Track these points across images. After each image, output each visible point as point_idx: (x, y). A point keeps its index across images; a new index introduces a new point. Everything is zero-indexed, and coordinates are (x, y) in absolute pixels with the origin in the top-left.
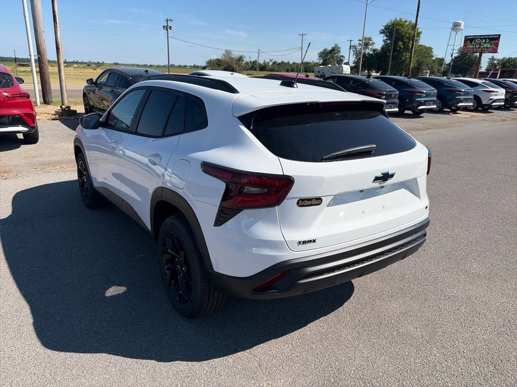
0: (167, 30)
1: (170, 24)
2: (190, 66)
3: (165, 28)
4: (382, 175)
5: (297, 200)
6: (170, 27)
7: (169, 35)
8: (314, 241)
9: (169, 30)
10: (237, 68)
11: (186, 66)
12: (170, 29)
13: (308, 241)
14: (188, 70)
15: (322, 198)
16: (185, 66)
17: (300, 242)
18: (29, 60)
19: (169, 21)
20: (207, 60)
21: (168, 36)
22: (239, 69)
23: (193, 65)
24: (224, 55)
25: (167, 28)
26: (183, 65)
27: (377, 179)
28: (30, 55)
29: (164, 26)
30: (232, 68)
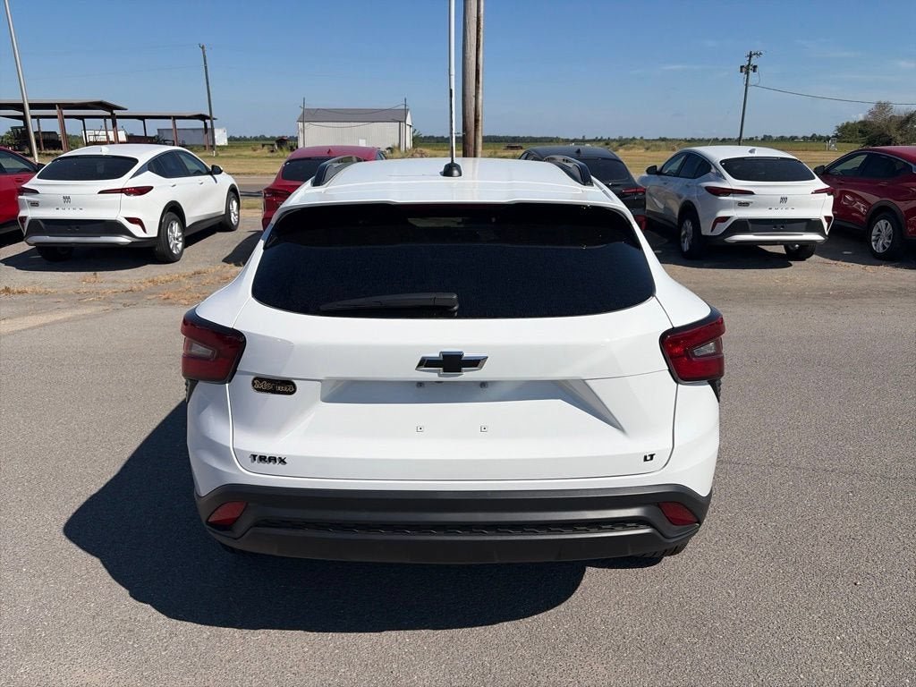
0: (747, 73)
1: (754, 62)
2: (804, 138)
3: (744, 70)
4: (441, 359)
5: (253, 377)
6: (755, 67)
7: (750, 83)
8: (282, 461)
9: (751, 72)
10: (899, 138)
11: (796, 137)
12: (754, 71)
13: (270, 458)
14: (799, 144)
15: (295, 381)
16: (793, 138)
17: (254, 456)
18: (448, 140)
19: (754, 57)
20: (840, 125)
21: (746, 85)
22: (903, 140)
23: (810, 136)
24: (871, 113)
25: (747, 69)
26: (788, 136)
27: (426, 363)
28: (451, 133)
29: (742, 67)
30: (886, 139)
